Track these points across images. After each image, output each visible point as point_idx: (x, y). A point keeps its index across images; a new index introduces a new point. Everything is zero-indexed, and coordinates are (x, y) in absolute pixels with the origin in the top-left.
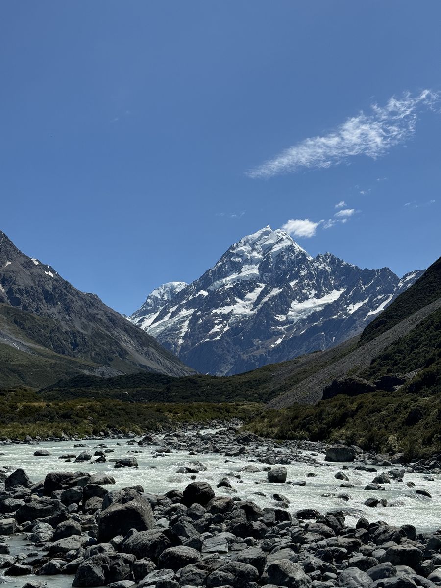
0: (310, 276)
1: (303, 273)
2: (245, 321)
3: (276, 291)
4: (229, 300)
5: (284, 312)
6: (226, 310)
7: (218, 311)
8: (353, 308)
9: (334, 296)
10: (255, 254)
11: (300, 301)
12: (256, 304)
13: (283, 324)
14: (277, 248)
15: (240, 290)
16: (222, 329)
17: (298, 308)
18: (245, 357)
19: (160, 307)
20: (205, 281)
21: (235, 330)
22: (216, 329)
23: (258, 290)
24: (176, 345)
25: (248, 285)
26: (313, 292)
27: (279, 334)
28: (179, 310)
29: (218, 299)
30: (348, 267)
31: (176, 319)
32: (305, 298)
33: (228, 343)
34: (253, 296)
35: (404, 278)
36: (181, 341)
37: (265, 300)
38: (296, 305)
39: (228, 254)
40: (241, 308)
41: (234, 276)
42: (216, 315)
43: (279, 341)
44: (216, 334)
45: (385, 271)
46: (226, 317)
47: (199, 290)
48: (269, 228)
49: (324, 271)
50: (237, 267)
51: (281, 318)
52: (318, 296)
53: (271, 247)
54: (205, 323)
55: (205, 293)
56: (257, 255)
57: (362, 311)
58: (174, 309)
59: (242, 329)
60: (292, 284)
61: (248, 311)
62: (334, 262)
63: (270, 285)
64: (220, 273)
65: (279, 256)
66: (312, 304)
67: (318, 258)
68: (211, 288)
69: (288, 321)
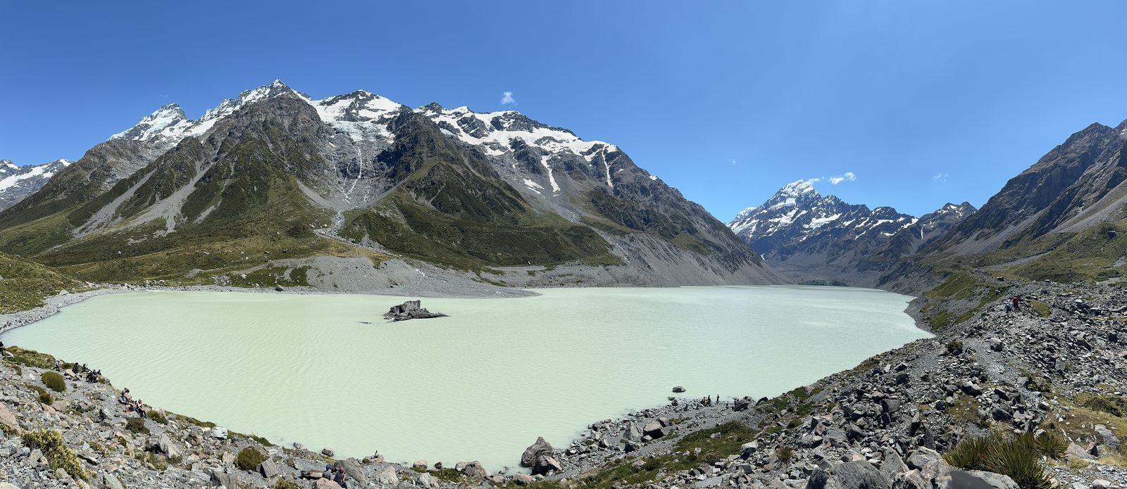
0: (823, 206)
1: (819, 204)
2: (786, 227)
3: (804, 212)
4: (778, 215)
5: (808, 223)
6: (776, 220)
7: (772, 221)
8: (847, 224)
9: (835, 217)
10: (794, 193)
11: (817, 219)
12: (793, 218)
13: (807, 230)
14: (806, 191)
15: (784, 211)
16: (773, 230)
17: (816, 223)
18: (785, 246)
19: (742, 220)
20: (767, 205)
21: (781, 231)
22: (770, 230)
23: (794, 212)
24: (748, 238)
25: (791, 208)
26: (824, 214)
27: (805, 234)
28: (751, 220)
29: (773, 214)
30: (843, 203)
31: (749, 224)
32: (820, 217)
33: (776, 238)
34: (792, 214)
35: (875, 209)
36: (751, 236)
37: (798, 216)
38: (815, 221)
39: (780, 192)
40: (785, 220)
41: (782, 203)
42: (771, 222)
43: (804, 238)
44: (770, 232)
45: (864, 206)
46: (776, 224)
47: (763, 210)
48: (802, 181)
49: (830, 204)
50: (783, 199)
51: (806, 226)
52: (826, 217)
53: (802, 190)
54: (765, 226)
55: (765, 211)
56: (795, 194)
57: (852, 225)
58: (749, 219)
59: (784, 230)
60: (813, 209)
61: (789, 222)
62: (836, 199)
63: (801, 209)
64: (774, 202)
65: (807, 195)
66: (823, 220)
67: (828, 197)
68: (769, 209)
69: (810, 228)
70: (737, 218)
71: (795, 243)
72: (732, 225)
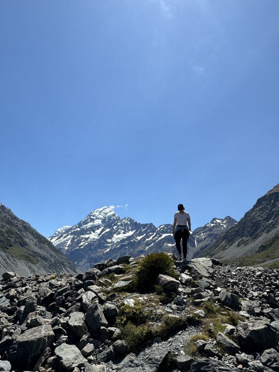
0: (122, 225)
1: (119, 224)
2: (94, 241)
3: (108, 230)
4: (88, 232)
5: (111, 238)
6: (87, 236)
7: (84, 236)
8: (139, 238)
9: (131, 233)
10: (100, 216)
11: (117, 235)
12: (99, 235)
13: (110, 243)
14: (109, 214)
15: (93, 229)
16: (85, 244)
17: (116, 238)
18: (93, 256)
19: (60, 235)
20: (80, 225)
21: (90, 245)
22: (82, 244)
23: (100, 230)
24: (64, 249)
25: (98, 227)
26: (123, 231)
27: (108, 247)
28: (67, 235)
29: (84, 232)
30: (136, 223)
31: (65, 239)
32: (119, 233)
33: (86, 250)
34: (98, 231)
35: (160, 227)
36: (66, 248)
37: (104, 233)
38: (115, 236)
39: (90, 215)
40: (94, 236)
41: (91, 223)
42: (82, 238)
43: (108, 250)
44: (82, 246)
45: (151, 225)
46: (87, 239)
47: (76, 228)
48: (106, 207)
49: (127, 224)
50: (92, 220)
51: (109, 241)
52: (124, 233)
53: (107, 213)
54: (78, 241)
55: (78, 229)
56: (101, 216)
57: (144, 239)
58: (65, 235)
59: (93, 244)
60: (115, 227)
61: (96, 237)
62: (131, 220)
63: (106, 227)
64: (86, 222)
65: (110, 218)
66: (122, 236)
67: (125, 218)
68: (82, 228)
69: (112, 242)
70: (56, 234)
71: (101, 254)
72: (51, 239)
